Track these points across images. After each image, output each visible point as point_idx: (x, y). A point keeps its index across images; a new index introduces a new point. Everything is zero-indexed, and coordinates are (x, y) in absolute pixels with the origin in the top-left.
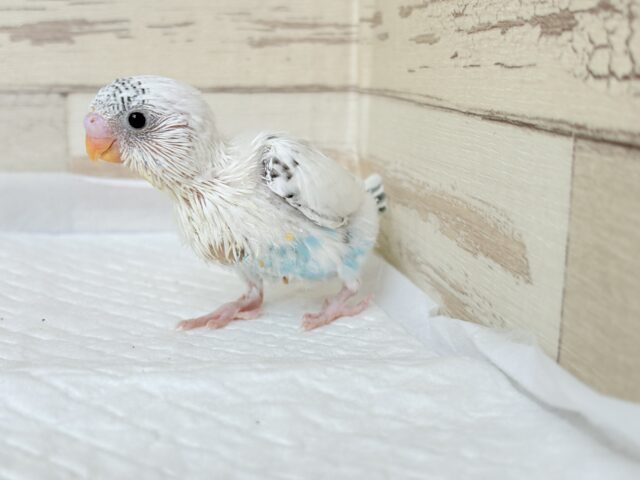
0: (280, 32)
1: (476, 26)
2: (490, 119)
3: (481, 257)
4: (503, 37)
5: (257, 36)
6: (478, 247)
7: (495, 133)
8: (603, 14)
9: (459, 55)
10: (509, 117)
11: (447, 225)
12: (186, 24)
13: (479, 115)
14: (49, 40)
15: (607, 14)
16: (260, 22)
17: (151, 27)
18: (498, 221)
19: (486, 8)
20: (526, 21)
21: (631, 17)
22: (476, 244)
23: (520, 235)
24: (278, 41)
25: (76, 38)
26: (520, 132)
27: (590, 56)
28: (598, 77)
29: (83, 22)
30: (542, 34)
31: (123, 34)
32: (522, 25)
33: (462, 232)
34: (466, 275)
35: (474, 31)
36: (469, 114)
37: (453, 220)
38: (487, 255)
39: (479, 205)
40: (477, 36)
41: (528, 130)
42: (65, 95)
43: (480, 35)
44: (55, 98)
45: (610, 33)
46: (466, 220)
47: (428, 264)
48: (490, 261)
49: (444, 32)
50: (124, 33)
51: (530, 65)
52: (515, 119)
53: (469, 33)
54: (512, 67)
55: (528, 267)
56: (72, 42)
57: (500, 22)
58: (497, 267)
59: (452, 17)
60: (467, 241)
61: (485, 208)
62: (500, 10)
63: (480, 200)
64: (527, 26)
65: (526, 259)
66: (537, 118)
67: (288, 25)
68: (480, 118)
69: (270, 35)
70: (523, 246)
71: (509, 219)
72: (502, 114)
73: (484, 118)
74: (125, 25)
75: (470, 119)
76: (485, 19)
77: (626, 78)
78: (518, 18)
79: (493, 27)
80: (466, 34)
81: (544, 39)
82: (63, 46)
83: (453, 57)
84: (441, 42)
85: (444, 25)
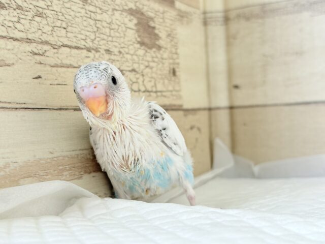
1: (59, 64)
8: (134, 73)
9: (43, 77)
15: (136, 73)
21: (143, 75)
27: (132, 85)
28: (135, 91)
35: (57, 66)
36: (61, 109)
40: (60, 69)
43: (64, 69)
45: (137, 79)
59: (30, 54)
75: (63, 112)
76: (67, 62)
77: (144, 92)
79: (75, 67)
80: (48, 66)
83: (36, 78)
84: (15, 67)
85: (19, 56)
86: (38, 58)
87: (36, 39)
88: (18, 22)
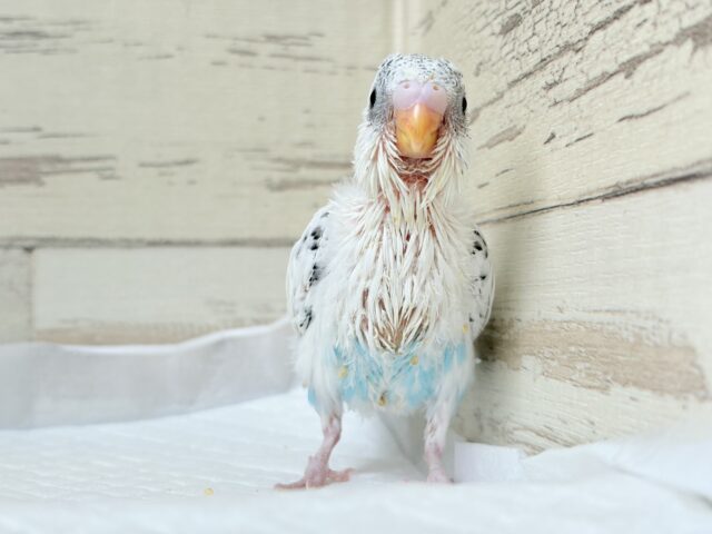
0: (305, 173)
1: (583, 87)
2: (617, 196)
3: (616, 389)
4: (628, 82)
5: (277, 177)
6: (609, 378)
7: (625, 212)
9: (557, 136)
10: (646, 182)
11: (555, 364)
12: (188, 162)
13: (596, 198)
14: (11, 181)
16: (279, 160)
17: (143, 165)
18: (642, 328)
19: (597, 57)
20: (667, 44)
22: (606, 373)
23: (684, 336)
24: (302, 184)
25: (46, 179)
26: (669, 192)
29: (57, 159)
30: (695, 49)
31: (107, 175)
32: (659, 52)
33: (580, 366)
34: (592, 423)
35: (580, 93)
36: (580, 202)
37: (563, 353)
38: (625, 384)
39: (608, 317)
40: (584, 99)
41: (684, 185)
42: (29, 250)
43: (591, 94)
44: (16, 253)
46: (586, 346)
47: (526, 428)
48: (632, 391)
49: (532, 115)
50: (108, 173)
51: (679, 98)
52: (659, 179)
53: (572, 100)
54: (648, 113)
55: (703, 377)
56: (41, 184)
57: (624, 64)
58: (645, 395)
59: (543, 92)
60: (589, 375)
61: (618, 318)
62: (622, 49)
63: (608, 311)
64: (668, 50)
65: (699, 367)
66: (699, 163)
67: (314, 164)
68: (599, 201)
69: (293, 177)
70: (690, 350)
71: (661, 320)
72: (637, 181)
73: (605, 198)
74: (109, 163)
75: (583, 208)
76: (596, 72)
78: (652, 46)
79: (612, 75)
80: (565, 103)
81: (700, 53)
82: (30, 189)
83: (548, 141)
84: (527, 130)
85: (531, 107)
86: (552, 93)
87: (551, 53)
88: (534, 34)
